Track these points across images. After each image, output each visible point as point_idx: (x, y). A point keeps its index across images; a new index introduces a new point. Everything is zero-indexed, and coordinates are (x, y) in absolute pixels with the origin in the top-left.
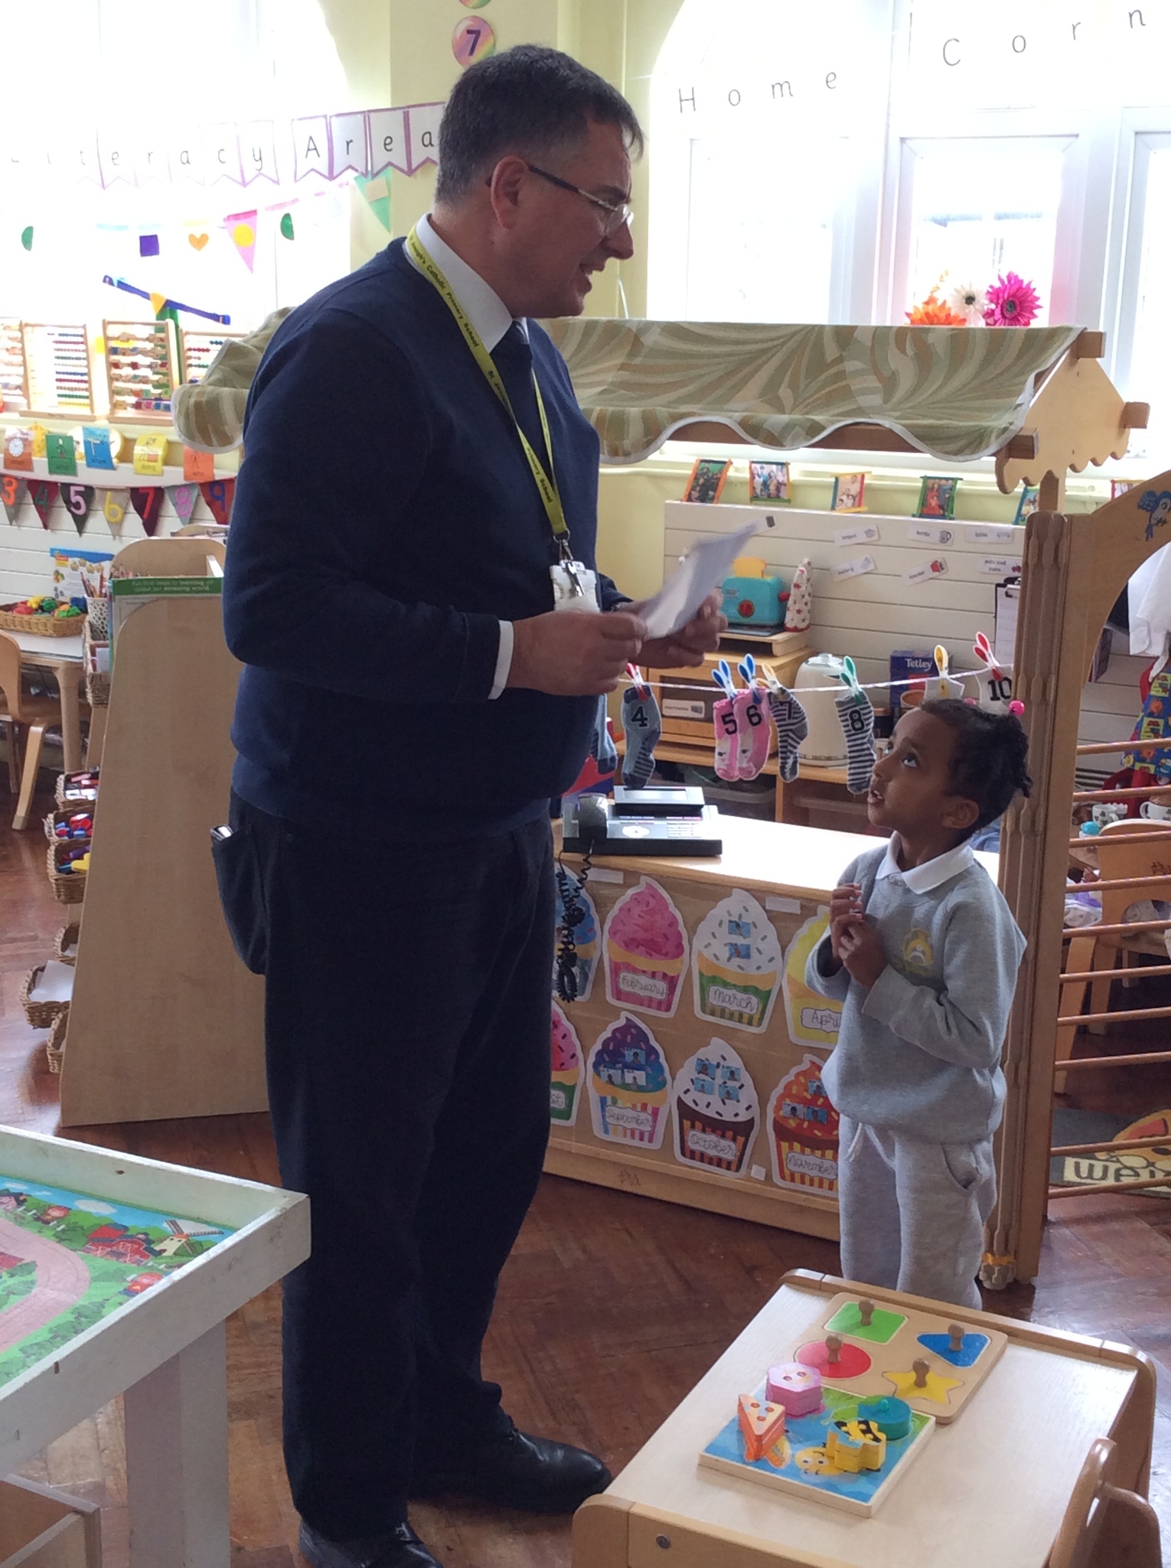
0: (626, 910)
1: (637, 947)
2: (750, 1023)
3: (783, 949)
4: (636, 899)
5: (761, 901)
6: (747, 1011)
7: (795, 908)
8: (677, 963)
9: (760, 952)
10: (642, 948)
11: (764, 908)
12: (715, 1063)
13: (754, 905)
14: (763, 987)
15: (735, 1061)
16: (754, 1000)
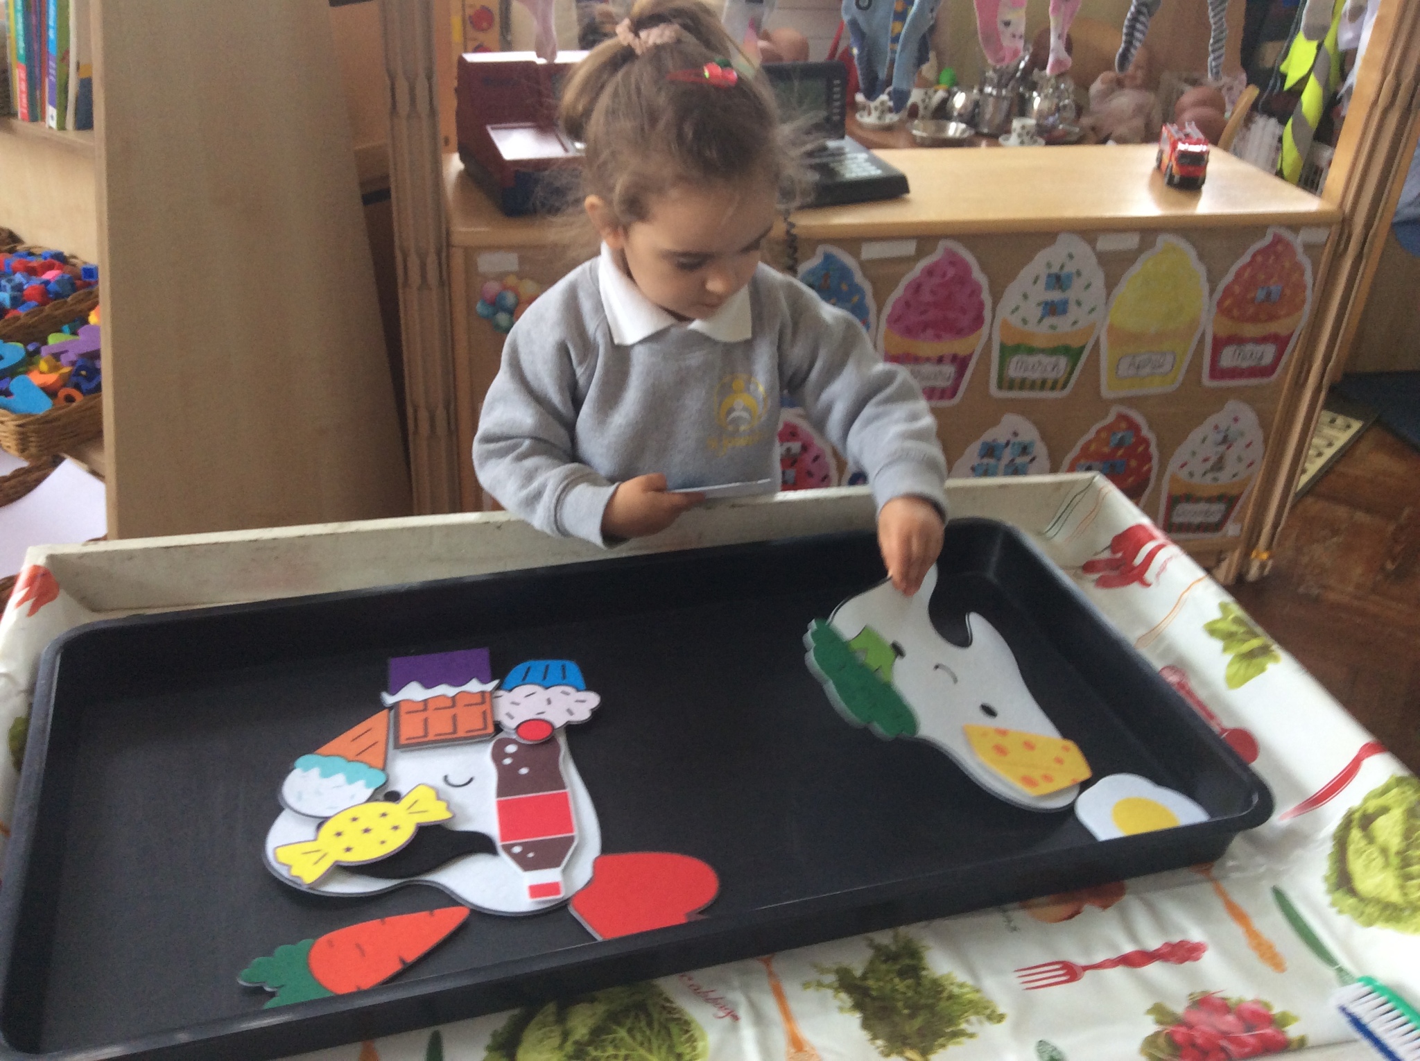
0: (916, 287)
1: (924, 330)
2: (1053, 388)
3: (1109, 295)
4: (930, 272)
5: (1092, 242)
6: (1051, 376)
7: (1132, 241)
8: (971, 339)
9: (1079, 303)
10: (930, 332)
11: (1094, 248)
12: (1005, 441)
13: (1081, 248)
14: (1075, 343)
15: (1029, 433)
16: (1063, 362)
